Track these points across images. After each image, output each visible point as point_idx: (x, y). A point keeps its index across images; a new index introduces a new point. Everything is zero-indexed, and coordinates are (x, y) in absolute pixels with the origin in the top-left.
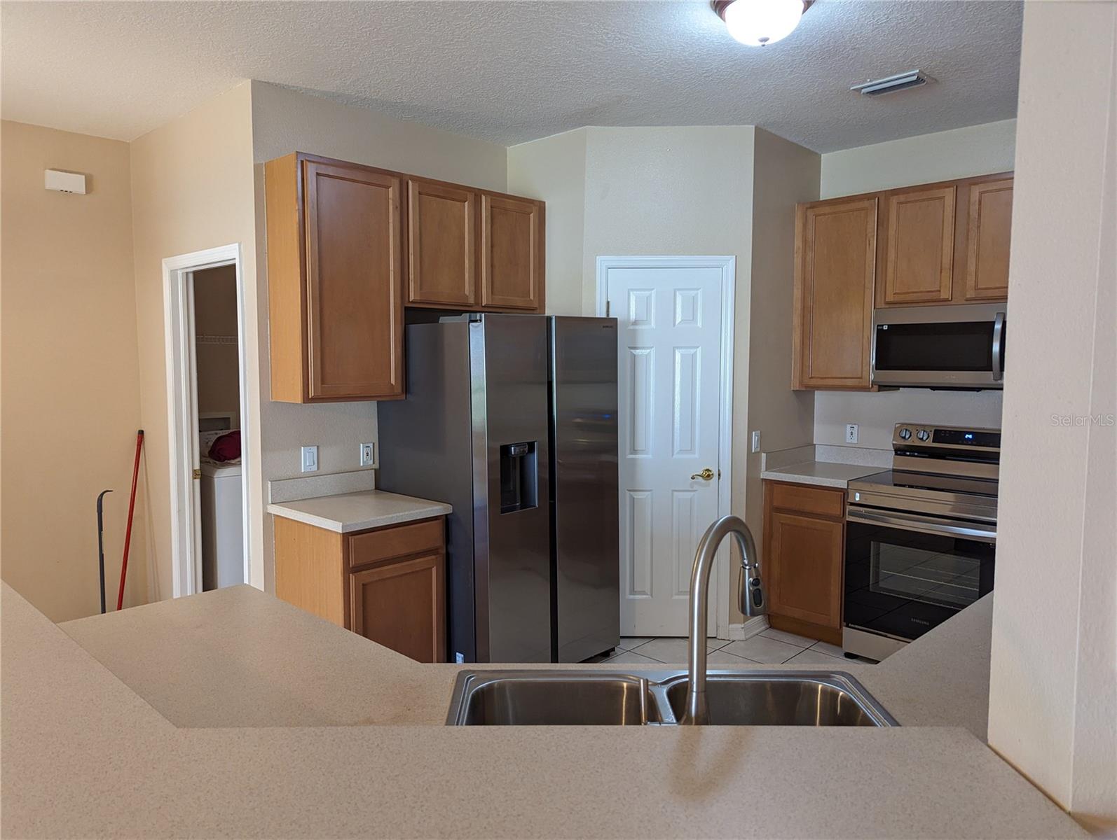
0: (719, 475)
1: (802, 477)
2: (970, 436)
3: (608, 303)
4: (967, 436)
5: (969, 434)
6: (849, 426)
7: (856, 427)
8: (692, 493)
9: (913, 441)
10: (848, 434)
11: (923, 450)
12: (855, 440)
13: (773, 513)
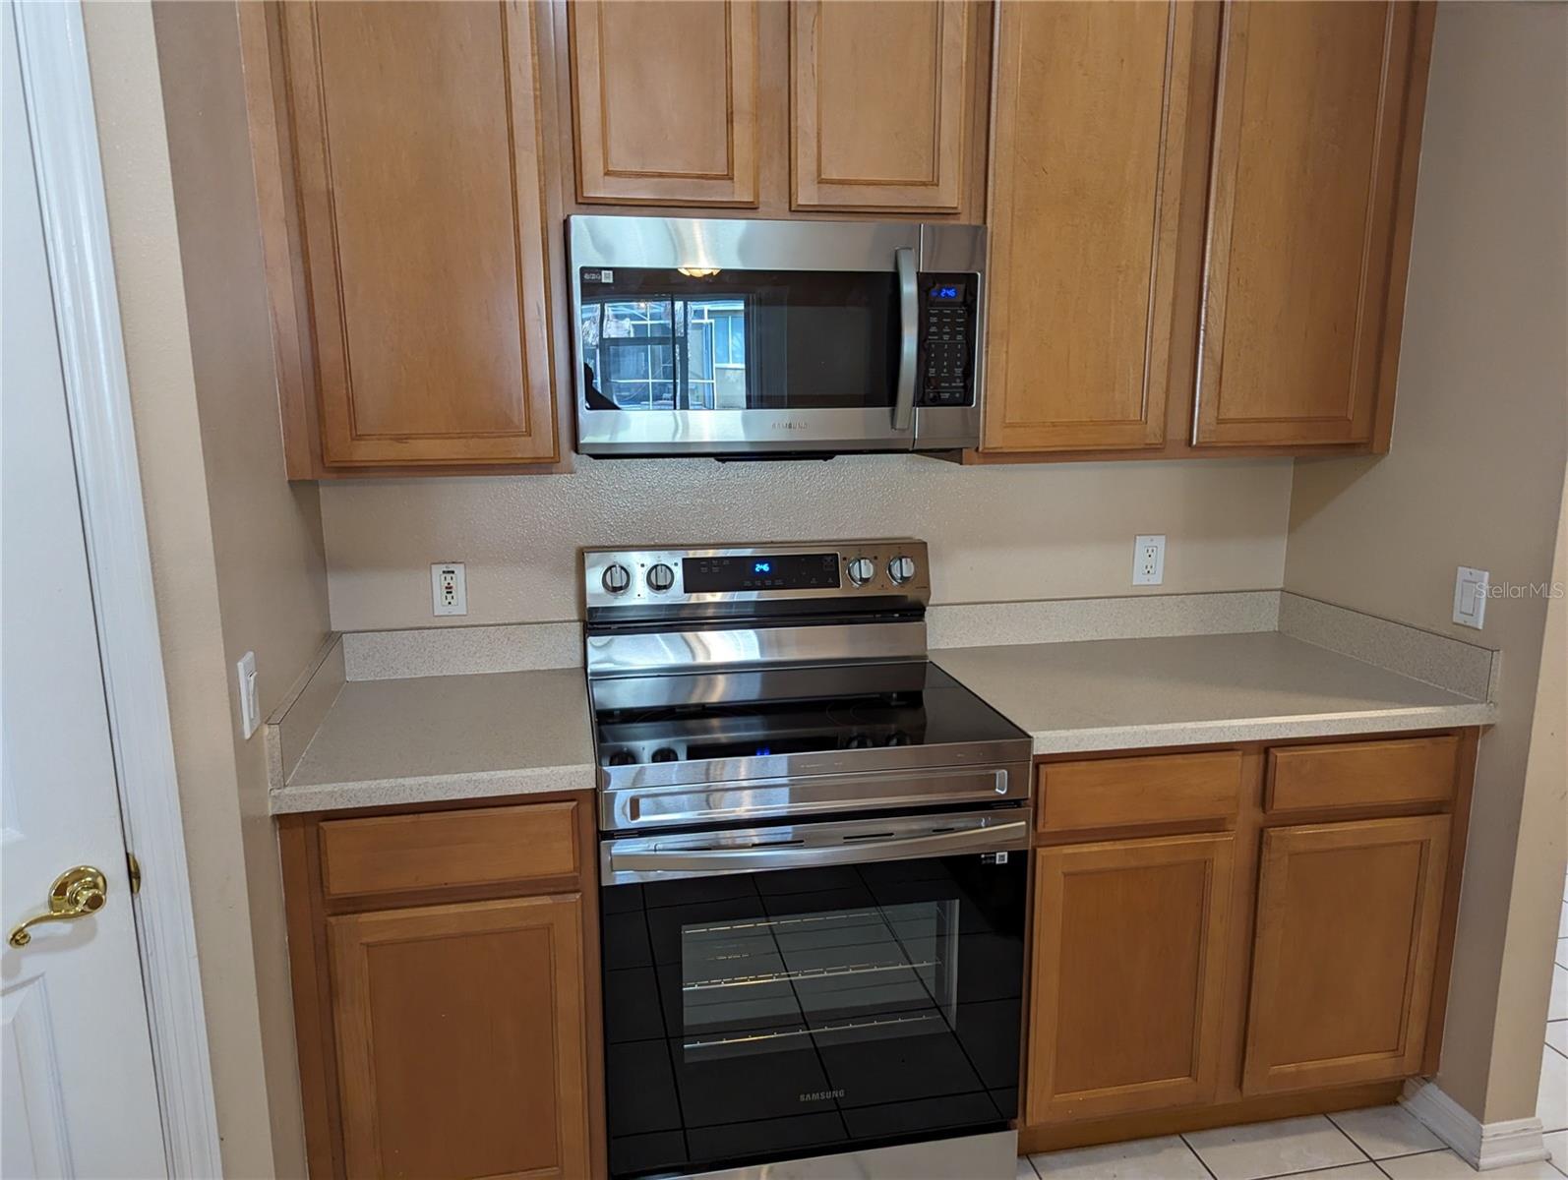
0: (134, 875)
2: (766, 568)
4: (758, 567)
5: (762, 563)
6: (438, 570)
7: (459, 570)
9: (640, 595)
10: (439, 592)
11: (662, 614)
12: (459, 606)
13: (332, 920)
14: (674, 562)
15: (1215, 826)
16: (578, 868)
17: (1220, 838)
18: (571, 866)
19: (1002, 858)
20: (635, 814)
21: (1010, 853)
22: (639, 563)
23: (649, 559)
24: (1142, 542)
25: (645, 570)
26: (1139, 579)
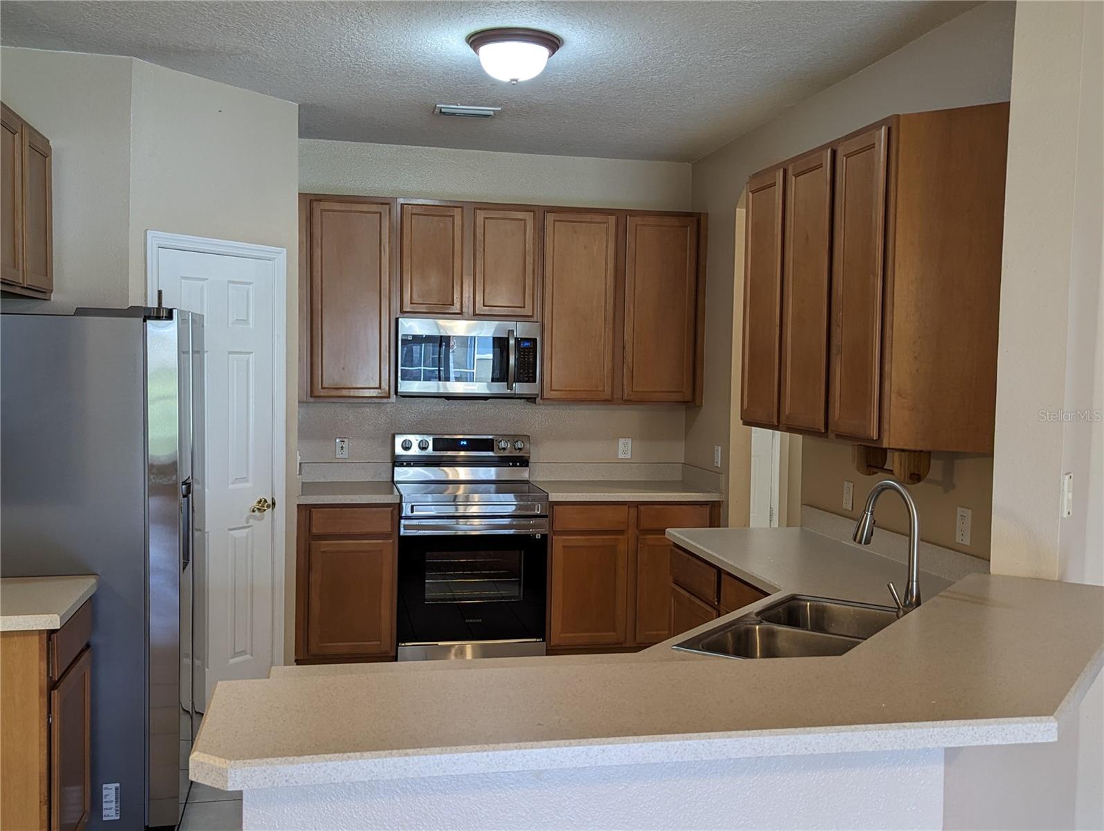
0: (273, 504)
1: (348, 496)
2: (465, 443)
3: (160, 293)
4: (462, 443)
5: (463, 441)
6: (338, 440)
7: (346, 440)
8: (247, 530)
9: (415, 451)
10: (338, 449)
11: (425, 459)
12: (345, 454)
13: (312, 542)
14: (430, 440)
15: (621, 532)
16: (392, 530)
17: (620, 537)
18: (390, 530)
19: (538, 536)
20: (412, 511)
21: (541, 535)
22: (415, 439)
23: (419, 438)
24: (621, 441)
25: (418, 442)
26: (621, 456)
